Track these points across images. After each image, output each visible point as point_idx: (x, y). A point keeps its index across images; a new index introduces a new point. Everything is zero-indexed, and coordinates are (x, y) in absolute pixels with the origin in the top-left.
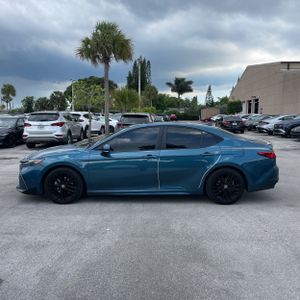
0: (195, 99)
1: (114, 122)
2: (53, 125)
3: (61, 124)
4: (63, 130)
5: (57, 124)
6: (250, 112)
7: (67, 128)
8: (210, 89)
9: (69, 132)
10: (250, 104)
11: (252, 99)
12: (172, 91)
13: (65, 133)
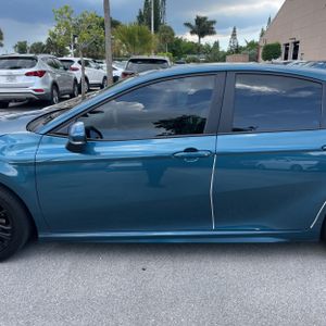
0: (217, 44)
1: (119, 72)
2: (28, 74)
3: (41, 74)
4: (44, 82)
5: (35, 74)
6: (286, 58)
7: (51, 79)
8: (234, 31)
9: (55, 85)
10: (287, 49)
11: (290, 41)
12: (192, 33)
13: (47, 87)
